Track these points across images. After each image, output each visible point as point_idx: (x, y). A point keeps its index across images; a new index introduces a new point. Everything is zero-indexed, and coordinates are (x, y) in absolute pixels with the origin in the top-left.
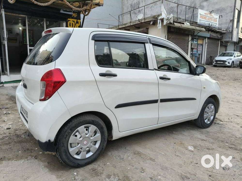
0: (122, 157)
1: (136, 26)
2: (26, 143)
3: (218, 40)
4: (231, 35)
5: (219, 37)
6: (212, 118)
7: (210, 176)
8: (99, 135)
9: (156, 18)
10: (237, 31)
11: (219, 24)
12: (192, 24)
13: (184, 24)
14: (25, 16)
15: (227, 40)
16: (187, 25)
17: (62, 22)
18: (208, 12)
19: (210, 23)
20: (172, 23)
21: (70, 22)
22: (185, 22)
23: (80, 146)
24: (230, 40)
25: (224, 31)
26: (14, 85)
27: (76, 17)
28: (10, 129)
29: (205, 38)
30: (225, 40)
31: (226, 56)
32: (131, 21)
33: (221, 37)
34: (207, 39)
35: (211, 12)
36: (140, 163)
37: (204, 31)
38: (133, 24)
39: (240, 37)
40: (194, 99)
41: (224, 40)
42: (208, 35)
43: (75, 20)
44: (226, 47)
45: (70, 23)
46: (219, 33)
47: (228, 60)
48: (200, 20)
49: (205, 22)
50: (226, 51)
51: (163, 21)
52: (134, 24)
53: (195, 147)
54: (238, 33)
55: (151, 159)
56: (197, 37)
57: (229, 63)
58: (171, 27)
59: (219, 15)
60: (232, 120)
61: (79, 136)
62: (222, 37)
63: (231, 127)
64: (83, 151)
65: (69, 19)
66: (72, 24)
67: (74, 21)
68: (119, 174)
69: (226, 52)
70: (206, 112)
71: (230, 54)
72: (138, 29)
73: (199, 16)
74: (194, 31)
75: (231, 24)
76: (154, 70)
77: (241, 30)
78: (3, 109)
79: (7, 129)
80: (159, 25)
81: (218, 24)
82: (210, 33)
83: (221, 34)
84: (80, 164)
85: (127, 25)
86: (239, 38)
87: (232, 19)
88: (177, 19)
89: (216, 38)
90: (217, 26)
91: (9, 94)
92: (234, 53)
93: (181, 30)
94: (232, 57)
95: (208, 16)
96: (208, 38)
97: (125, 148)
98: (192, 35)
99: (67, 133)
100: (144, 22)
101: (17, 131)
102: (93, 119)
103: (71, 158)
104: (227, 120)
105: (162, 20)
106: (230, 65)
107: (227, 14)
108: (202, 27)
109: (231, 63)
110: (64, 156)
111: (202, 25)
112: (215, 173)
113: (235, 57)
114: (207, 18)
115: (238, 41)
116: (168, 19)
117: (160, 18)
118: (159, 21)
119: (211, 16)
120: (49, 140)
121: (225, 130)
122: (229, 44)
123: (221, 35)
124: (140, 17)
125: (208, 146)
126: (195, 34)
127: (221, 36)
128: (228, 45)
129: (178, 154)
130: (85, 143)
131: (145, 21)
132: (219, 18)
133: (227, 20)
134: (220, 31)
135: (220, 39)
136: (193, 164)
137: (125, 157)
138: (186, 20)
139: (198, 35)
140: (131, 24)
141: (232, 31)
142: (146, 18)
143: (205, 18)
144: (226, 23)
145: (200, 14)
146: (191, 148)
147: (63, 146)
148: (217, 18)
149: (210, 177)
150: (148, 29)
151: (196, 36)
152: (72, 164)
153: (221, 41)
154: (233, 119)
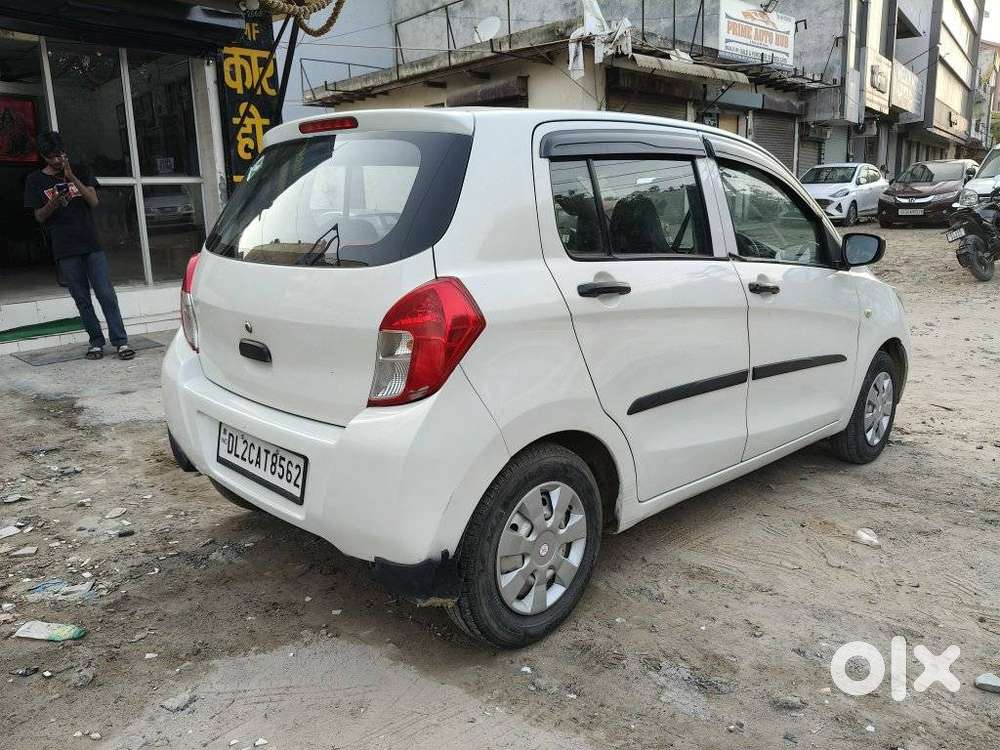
0: (656, 593)
1: (473, 68)
2: (249, 583)
3: (790, 117)
4: (839, 98)
5: (795, 107)
6: (885, 421)
7: (982, 620)
8: (578, 518)
9: (562, 35)
10: (858, 81)
11: (795, 57)
12: (700, 56)
13: (667, 57)
14: (35, 38)
15: (826, 117)
16: (680, 62)
17: (196, 61)
18: (754, 8)
19: (765, 52)
20: (628, 55)
21: (232, 62)
22: (674, 48)
23: (529, 564)
24: (837, 116)
25: (813, 81)
26: (22, 350)
27: (254, 38)
28: (130, 533)
29: (745, 110)
30: (818, 117)
31: (827, 181)
32: (452, 48)
33: (801, 106)
34: (750, 117)
35: (767, 6)
36: (729, 604)
37: (743, 85)
38: (460, 61)
39: (869, 104)
40: (840, 358)
41: (814, 117)
42: (754, 99)
43: (255, 54)
44: (819, 143)
45: (233, 66)
46: (796, 90)
47: (834, 196)
48: (727, 40)
49: (745, 47)
50: (819, 163)
51: (593, 48)
52: (468, 59)
53: (878, 532)
54: (862, 90)
55: (757, 588)
56: (717, 110)
57: (839, 208)
58: (621, 72)
59: (794, 20)
60: (937, 425)
61: (524, 528)
62: (807, 105)
63: (946, 451)
64: (538, 585)
65: (227, 50)
66: (243, 68)
67: (248, 59)
68: (683, 652)
69: (822, 166)
70: (870, 403)
71: (840, 173)
72: (483, 83)
73: (723, 22)
74: (705, 86)
75: (837, 54)
76: (728, 260)
77: (872, 78)
78: (36, 457)
79: (121, 535)
80: (577, 66)
81: (791, 55)
82: (762, 90)
83: (802, 92)
84: (532, 631)
85: (435, 66)
86: (868, 109)
87: (840, 34)
88: (644, 39)
89: (782, 110)
90: (790, 61)
91: (26, 390)
92: (856, 168)
93: (657, 83)
94: (850, 186)
95: (754, 22)
96: (758, 112)
97: (639, 561)
98: (696, 103)
99: (494, 521)
100: (511, 54)
101: (171, 539)
102: (564, 461)
103: (506, 614)
104: (921, 427)
105: (587, 44)
106: (843, 215)
107: (822, 13)
108: (735, 69)
109: (845, 207)
110: (485, 609)
111: (737, 62)
112: (991, 610)
113: (858, 183)
114: (753, 33)
115: (862, 120)
116: (610, 40)
117: (576, 34)
118: (572, 47)
119: (764, 24)
120: (445, 554)
121: (936, 463)
122: (829, 133)
123: (800, 99)
124: (490, 29)
125: (915, 525)
126: (708, 98)
127: (803, 103)
128: (828, 137)
129: (835, 560)
130: (543, 554)
131: (515, 47)
132: (797, 30)
133: (821, 37)
134: (800, 81)
135: (798, 116)
136: (905, 588)
137: (666, 591)
138: (675, 42)
139: (720, 100)
140: (454, 61)
141: (843, 80)
142: (517, 34)
143: (745, 32)
144: (818, 51)
145: (727, 17)
146: (866, 536)
147: (482, 571)
148: (788, 33)
149: (985, 625)
150: (525, 80)
151: (712, 104)
152: (508, 637)
153: (801, 124)
154: (938, 422)
